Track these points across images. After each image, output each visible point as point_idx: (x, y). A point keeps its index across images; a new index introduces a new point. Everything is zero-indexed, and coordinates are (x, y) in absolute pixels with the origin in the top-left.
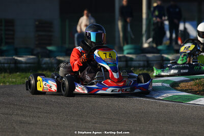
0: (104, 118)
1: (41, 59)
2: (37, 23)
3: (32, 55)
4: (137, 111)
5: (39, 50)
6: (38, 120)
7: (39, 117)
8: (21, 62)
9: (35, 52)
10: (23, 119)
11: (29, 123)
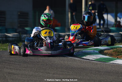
0: (59, 71)
1: (21, 35)
2: (19, 13)
3: (16, 33)
4: (79, 67)
5: (20, 30)
6: (19, 72)
7: (20, 70)
8: (9, 37)
9: (18, 31)
10: (10, 71)
11: (14, 74)
